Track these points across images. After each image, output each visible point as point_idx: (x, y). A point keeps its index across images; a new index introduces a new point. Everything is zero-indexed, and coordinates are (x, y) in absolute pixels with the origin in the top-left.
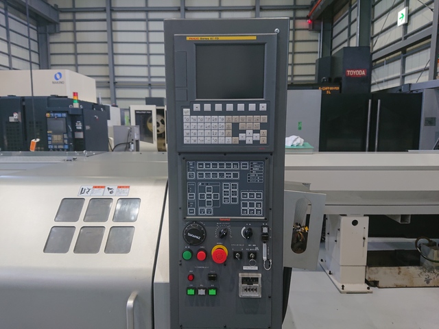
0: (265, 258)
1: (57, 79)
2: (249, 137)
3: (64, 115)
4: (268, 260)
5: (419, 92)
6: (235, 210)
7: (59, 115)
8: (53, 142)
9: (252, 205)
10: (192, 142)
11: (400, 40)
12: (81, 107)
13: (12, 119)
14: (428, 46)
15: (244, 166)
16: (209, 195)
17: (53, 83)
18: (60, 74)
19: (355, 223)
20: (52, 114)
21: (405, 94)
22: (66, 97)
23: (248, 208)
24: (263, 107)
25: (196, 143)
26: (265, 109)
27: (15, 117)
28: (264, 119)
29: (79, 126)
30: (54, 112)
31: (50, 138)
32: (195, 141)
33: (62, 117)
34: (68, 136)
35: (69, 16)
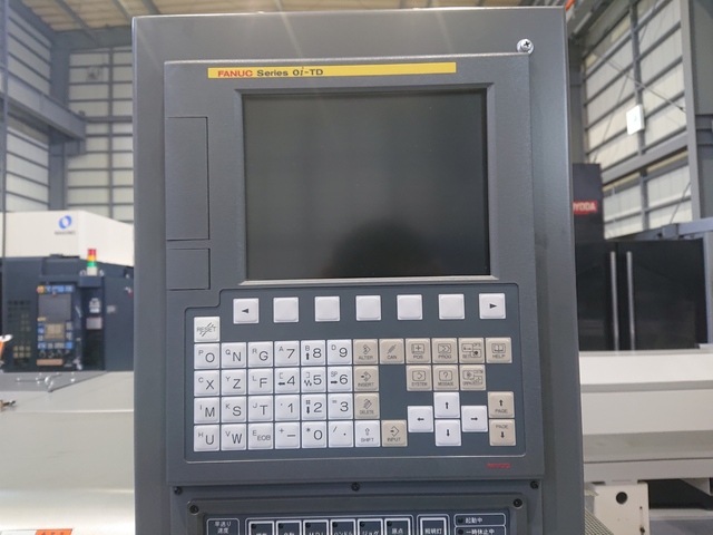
1: (62, 226)
2: (445, 421)
3: (70, 288)
5: (696, 237)
7: (61, 289)
8: (47, 337)
10: (227, 444)
11: (635, 155)
12: (102, 273)
14: (684, 163)
15: (432, 532)
17: (57, 233)
18: (69, 218)
19: (622, 498)
20: (48, 288)
21: (668, 243)
22: (77, 257)
24: (493, 305)
25: (241, 446)
26: (500, 312)
28: (497, 351)
29: (95, 307)
30: (52, 284)
31: (41, 331)
32: (237, 438)
33: (65, 293)
34: (73, 325)
35: (102, 129)
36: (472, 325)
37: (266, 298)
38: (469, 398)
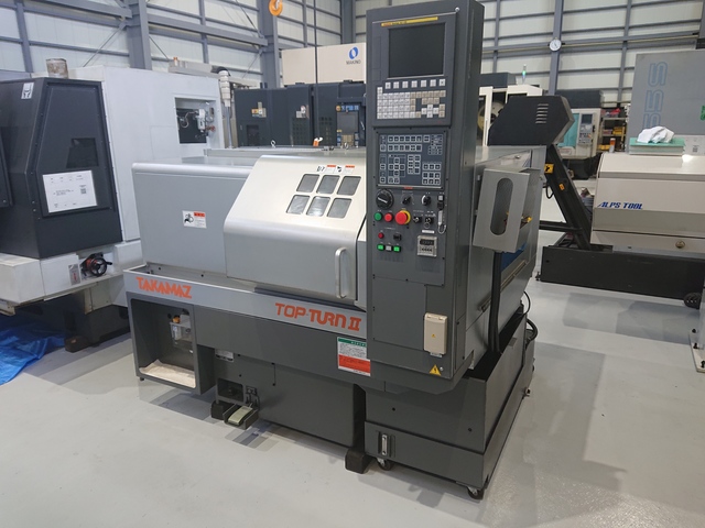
0: (440, 223)
1: (352, 57)
2: (429, 112)
4: (442, 225)
6: (417, 180)
7: (351, 108)
9: (431, 175)
10: (384, 117)
13: (299, 115)
15: (426, 139)
16: (396, 166)
17: (348, 63)
18: (355, 50)
20: (343, 107)
23: (428, 178)
24: (442, 82)
26: (444, 84)
27: (303, 112)
28: (443, 93)
30: (345, 104)
31: (339, 140)
33: (354, 111)
34: (359, 136)
36: (438, 88)
37: (392, 82)
38: (435, 106)
